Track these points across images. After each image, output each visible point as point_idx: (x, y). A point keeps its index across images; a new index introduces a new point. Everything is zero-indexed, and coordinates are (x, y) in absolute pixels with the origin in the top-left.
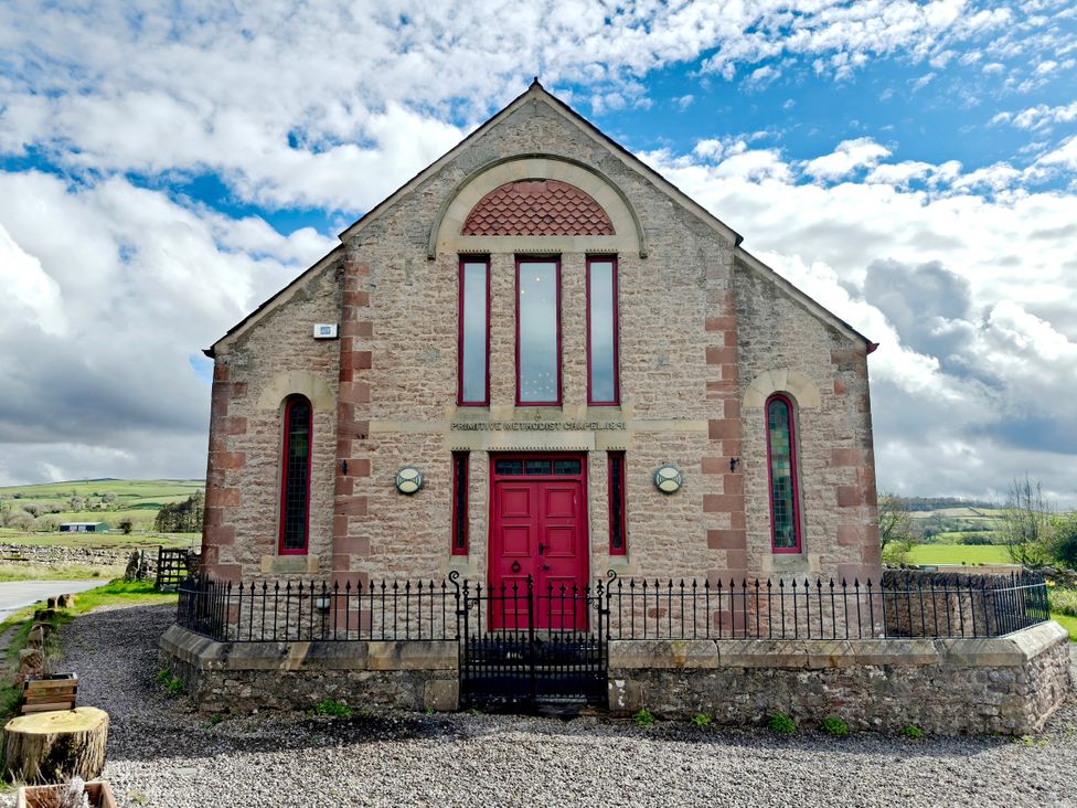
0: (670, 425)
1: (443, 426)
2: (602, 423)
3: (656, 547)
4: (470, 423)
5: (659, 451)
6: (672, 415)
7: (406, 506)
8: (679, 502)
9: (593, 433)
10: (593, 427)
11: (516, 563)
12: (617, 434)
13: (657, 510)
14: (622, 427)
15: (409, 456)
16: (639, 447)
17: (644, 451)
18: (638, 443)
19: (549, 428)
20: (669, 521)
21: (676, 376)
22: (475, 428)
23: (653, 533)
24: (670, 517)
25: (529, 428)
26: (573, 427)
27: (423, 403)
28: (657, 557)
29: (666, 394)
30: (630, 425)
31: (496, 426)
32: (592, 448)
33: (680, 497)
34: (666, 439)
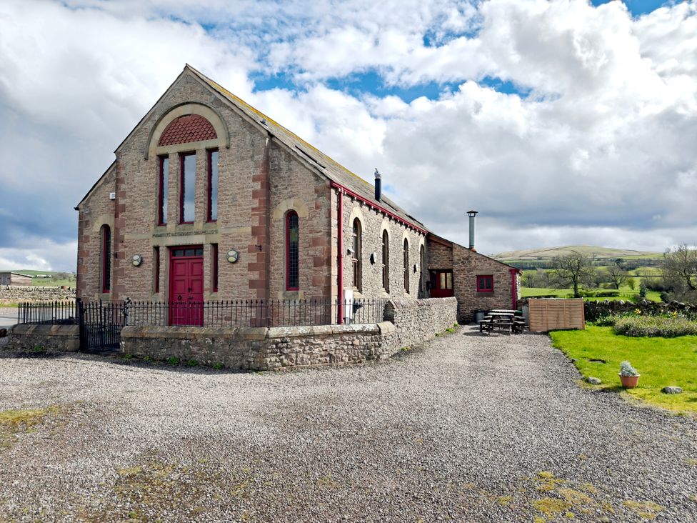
0: (235, 230)
1: (149, 236)
2: (209, 231)
3: (229, 288)
4: (159, 233)
5: (231, 243)
6: (237, 225)
7: (137, 271)
8: (238, 267)
9: (205, 236)
10: (204, 232)
11: (180, 296)
12: (215, 235)
13: (229, 271)
14: (217, 232)
15: (138, 250)
16: (223, 241)
17: (225, 243)
18: (223, 239)
19: (188, 234)
20: (234, 276)
21: (239, 206)
22: (160, 236)
23: (227, 282)
24: (234, 274)
25: (181, 235)
26: (197, 233)
27: (143, 226)
28: (228, 292)
29: (235, 215)
30: (219, 230)
31: (168, 235)
32: (204, 243)
33: (239, 265)
34: (234, 237)
